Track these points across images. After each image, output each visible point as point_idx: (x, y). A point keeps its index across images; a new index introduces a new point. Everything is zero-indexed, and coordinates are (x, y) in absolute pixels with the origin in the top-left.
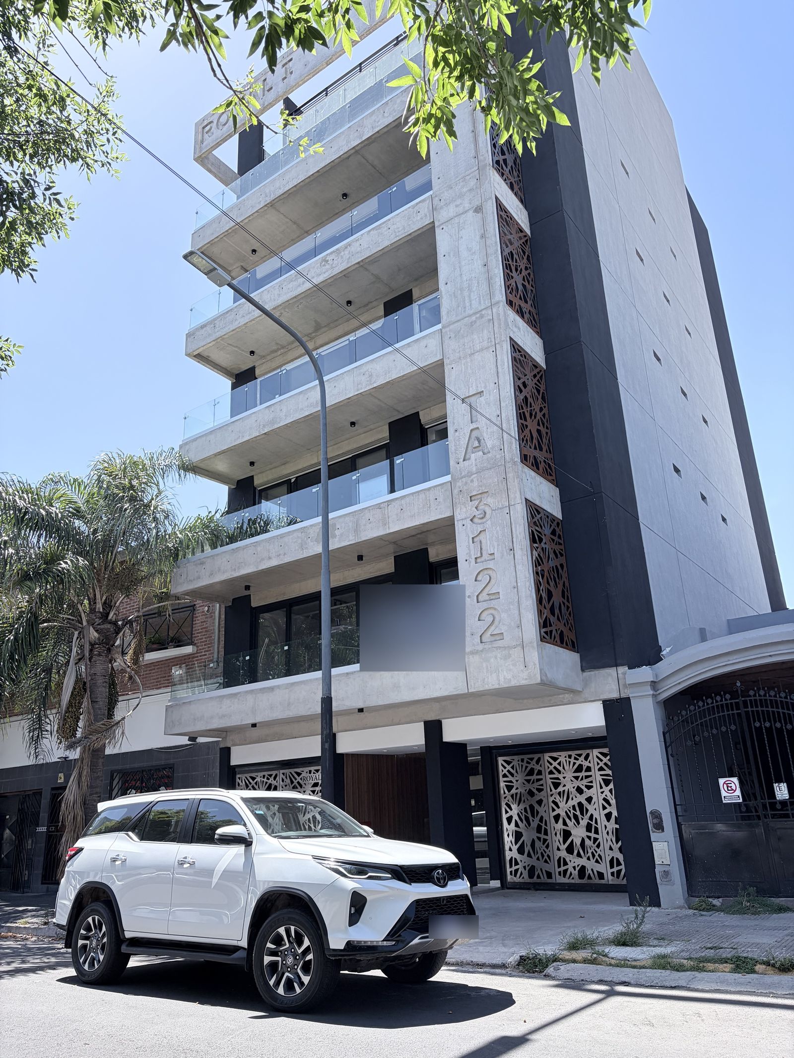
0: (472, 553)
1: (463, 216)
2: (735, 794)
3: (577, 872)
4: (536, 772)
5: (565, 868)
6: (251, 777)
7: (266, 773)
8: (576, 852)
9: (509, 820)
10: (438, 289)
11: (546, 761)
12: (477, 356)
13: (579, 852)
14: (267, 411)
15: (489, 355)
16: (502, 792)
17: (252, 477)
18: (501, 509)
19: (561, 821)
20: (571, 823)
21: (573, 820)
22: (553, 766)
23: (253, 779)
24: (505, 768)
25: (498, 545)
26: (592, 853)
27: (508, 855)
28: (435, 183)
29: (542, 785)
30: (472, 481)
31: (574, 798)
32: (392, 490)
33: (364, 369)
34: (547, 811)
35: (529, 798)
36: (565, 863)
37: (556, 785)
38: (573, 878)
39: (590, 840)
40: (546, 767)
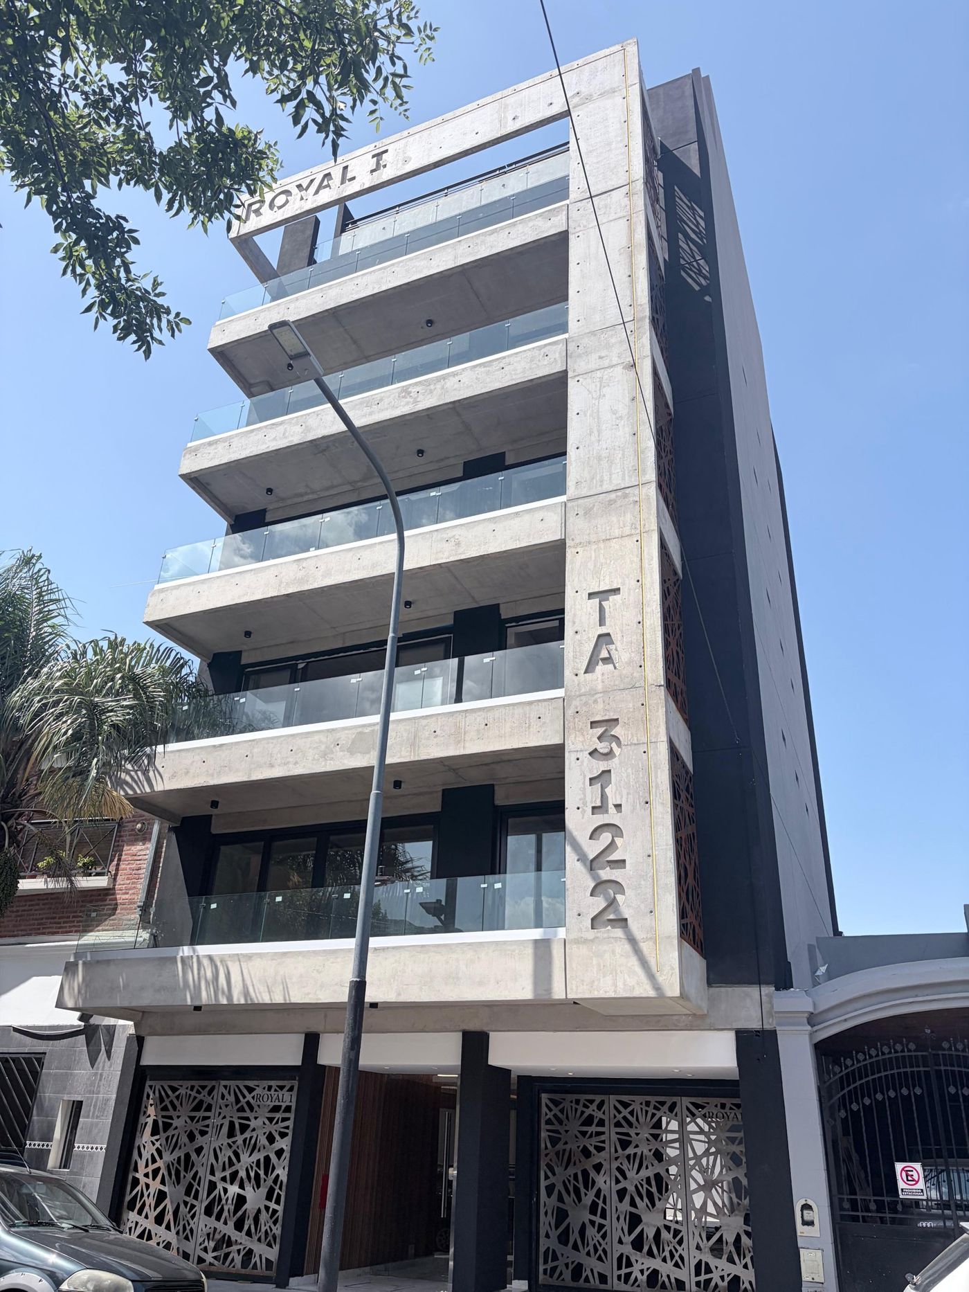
0: (588, 799)
1: (609, 370)
2: (918, 1186)
3: (645, 1277)
4: (596, 1121)
5: (628, 1270)
6: (171, 1087)
7: (196, 1083)
8: (646, 1249)
9: (550, 1189)
10: (564, 454)
11: (612, 1107)
12: (613, 543)
13: (650, 1249)
14: (295, 566)
15: (630, 544)
16: (543, 1146)
17: (240, 652)
18: (635, 744)
19: (627, 1199)
20: (642, 1204)
21: (646, 1199)
22: (622, 1115)
23: (174, 1089)
24: (550, 1110)
25: (628, 794)
26: (671, 1251)
27: (544, 1244)
28: (572, 324)
29: (603, 1142)
30: (595, 701)
31: (650, 1166)
32: (458, 699)
33: (450, 534)
34: (608, 1182)
35: (583, 1159)
36: (629, 1264)
37: (625, 1144)
38: (638, 1286)
39: (669, 1232)
40: (612, 1116)
